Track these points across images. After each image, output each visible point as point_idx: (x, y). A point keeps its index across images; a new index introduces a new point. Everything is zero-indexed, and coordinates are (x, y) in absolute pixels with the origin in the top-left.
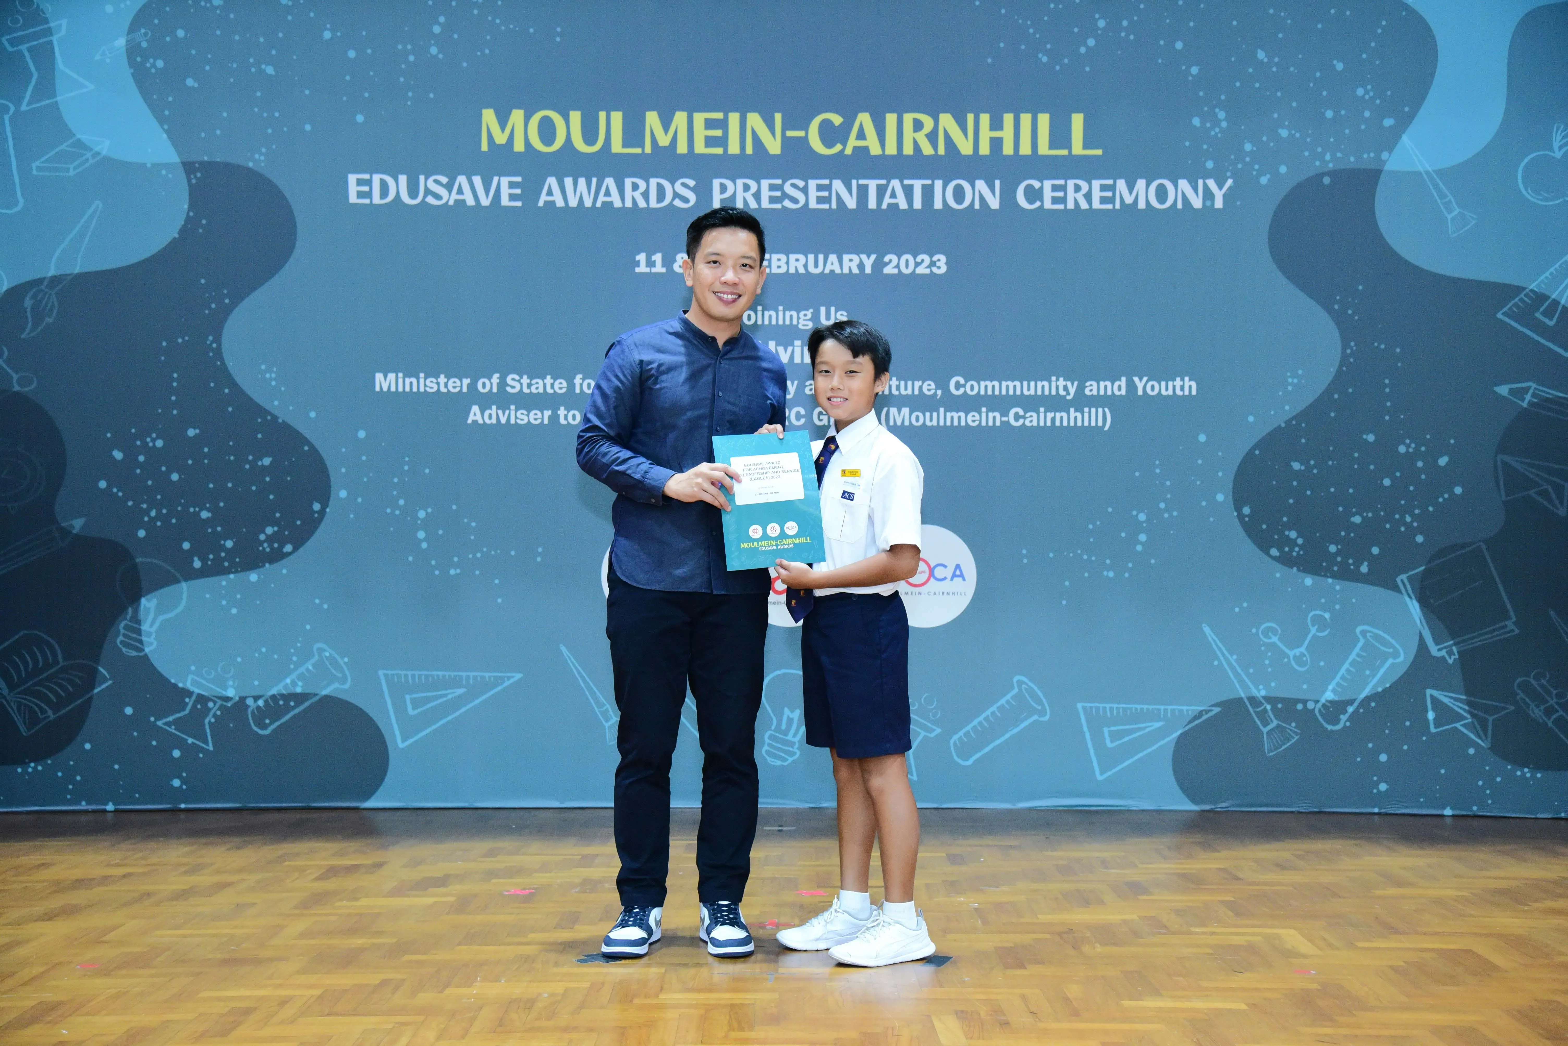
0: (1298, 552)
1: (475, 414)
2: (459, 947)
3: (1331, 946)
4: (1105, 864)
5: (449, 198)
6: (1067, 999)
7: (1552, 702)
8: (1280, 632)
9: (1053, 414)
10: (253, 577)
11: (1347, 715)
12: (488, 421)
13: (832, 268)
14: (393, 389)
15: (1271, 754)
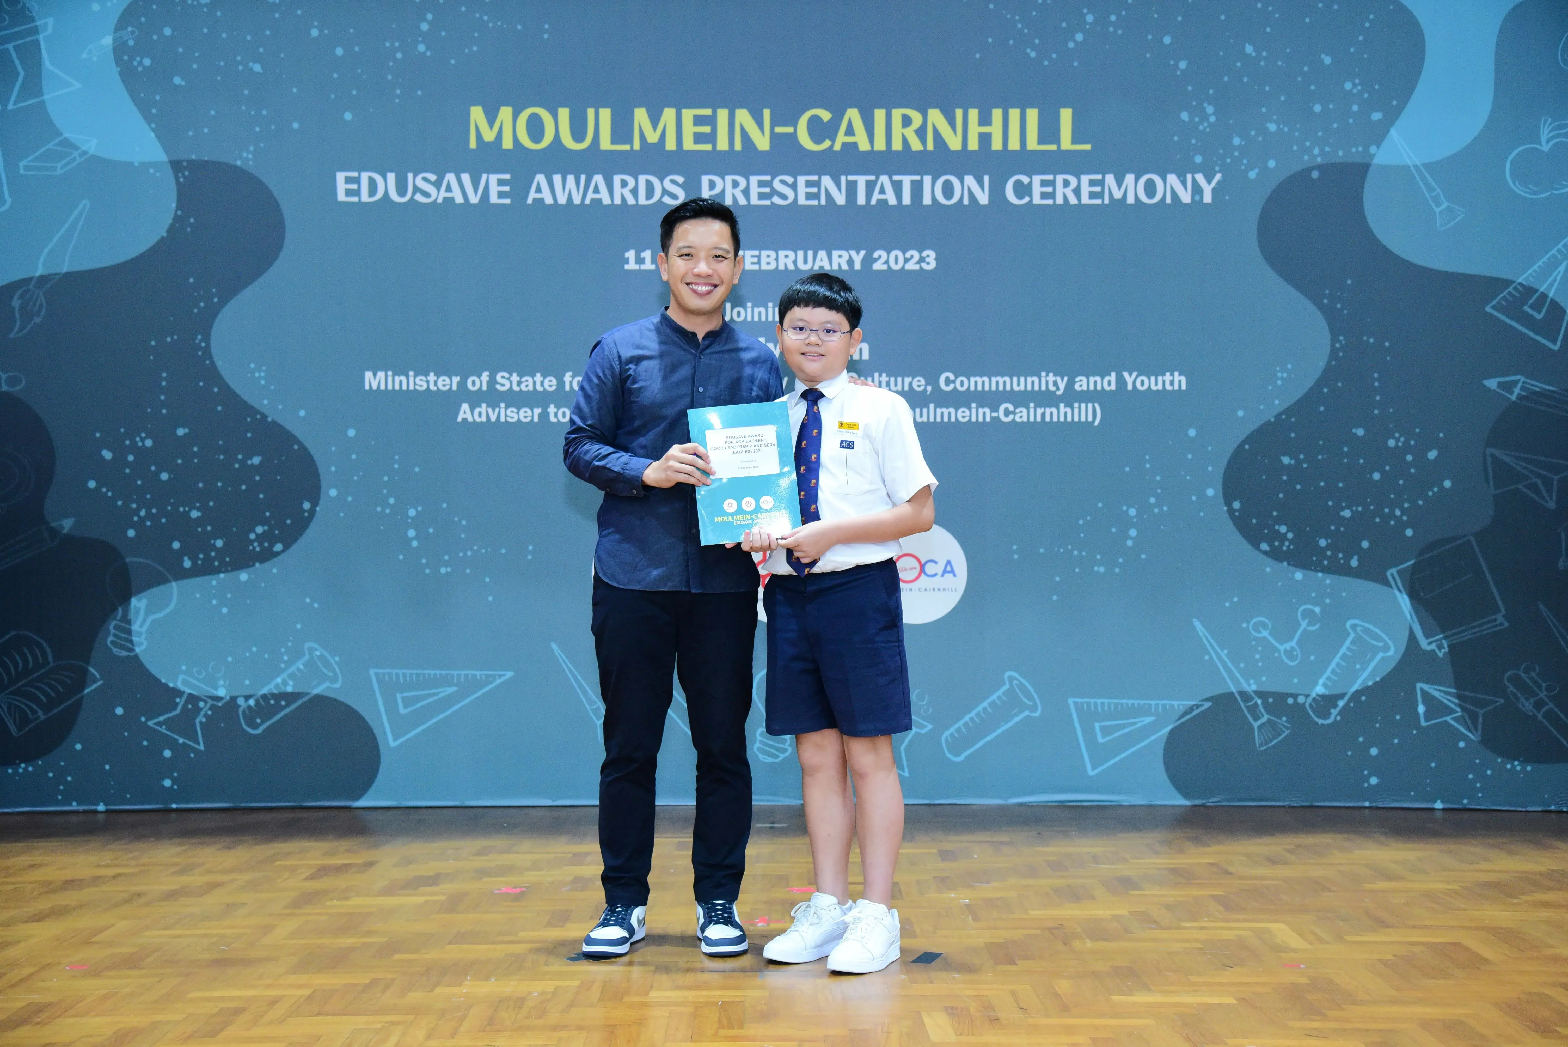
0: (1288, 547)
1: (465, 412)
2: (448, 946)
3: (1320, 940)
4: (1095, 859)
5: (438, 196)
6: (1057, 995)
7: (1542, 695)
8: (1270, 626)
9: (1042, 410)
10: (244, 576)
11: (1338, 709)
12: (478, 419)
13: (821, 264)
14: (383, 387)
15: (1262, 749)
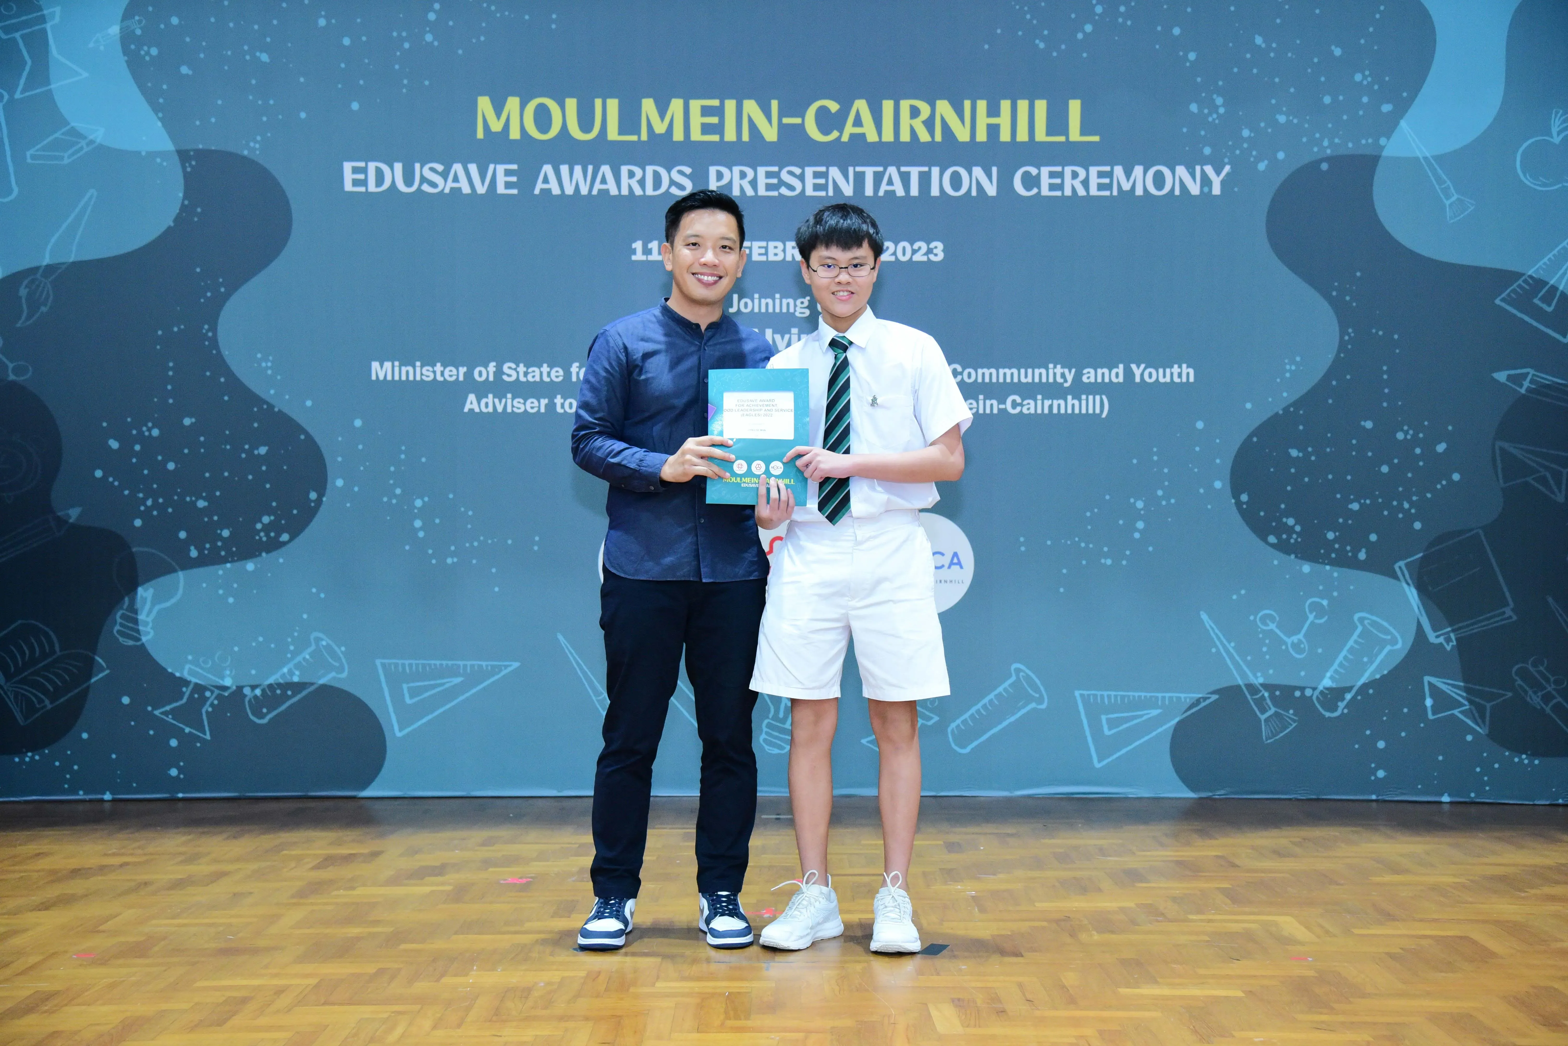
0: (1296, 540)
1: (472, 403)
2: (454, 936)
3: (1327, 933)
4: (1102, 851)
5: (445, 186)
6: (1063, 987)
7: (1551, 688)
8: (1278, 619)
9: (1050, 402)
10: (250, 566)
11: (1345, 702)
12: (484, 410)
14: (389, 378)
15: (1269, 741)
